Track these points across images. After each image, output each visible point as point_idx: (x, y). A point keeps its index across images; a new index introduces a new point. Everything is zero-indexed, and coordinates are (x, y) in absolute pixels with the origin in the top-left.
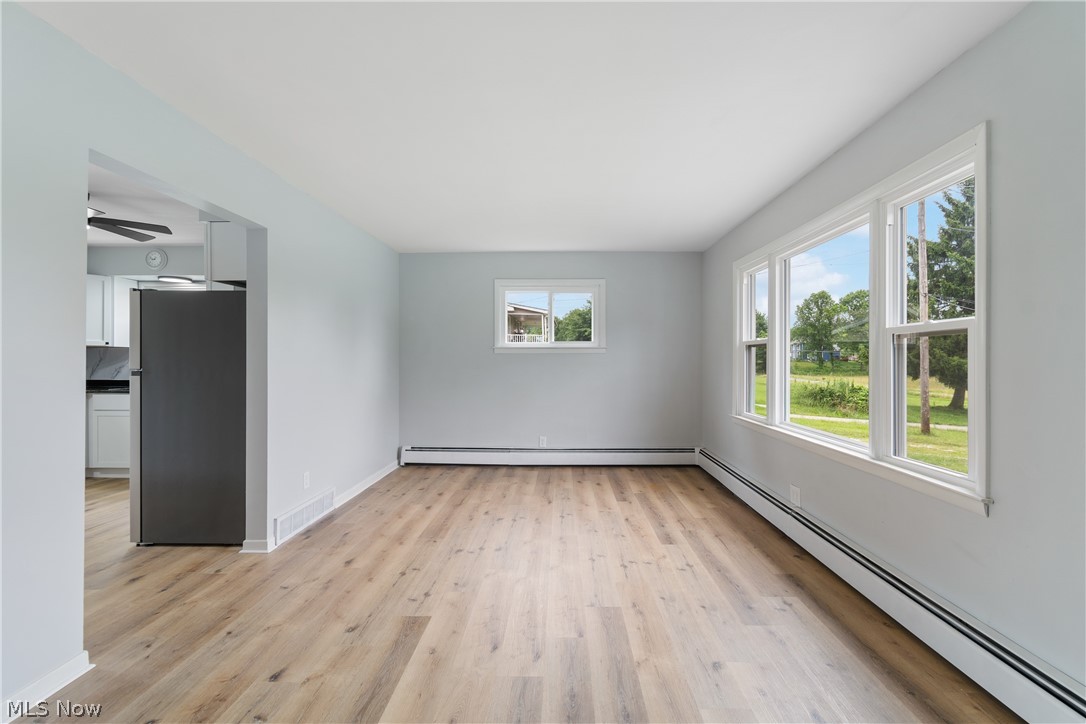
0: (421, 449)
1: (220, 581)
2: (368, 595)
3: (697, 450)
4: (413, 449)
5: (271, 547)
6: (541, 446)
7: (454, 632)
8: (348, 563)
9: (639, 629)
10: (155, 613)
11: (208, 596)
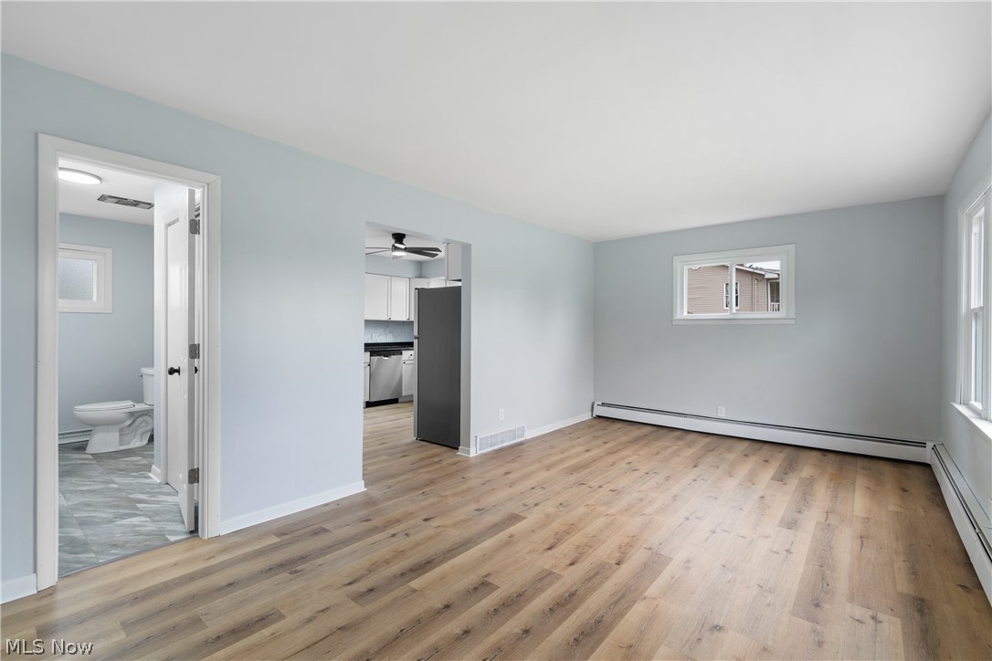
0: (610, 405)
1: (438, 466)
2: (504, 493)
3: (930, 445)
4: (603, 404)
5: (473, 454)
6: (719, 416)
7: (533, 531)
8: (507, 473)
9: (673, 578)
10: (401, 474)
11: (428, 472)
